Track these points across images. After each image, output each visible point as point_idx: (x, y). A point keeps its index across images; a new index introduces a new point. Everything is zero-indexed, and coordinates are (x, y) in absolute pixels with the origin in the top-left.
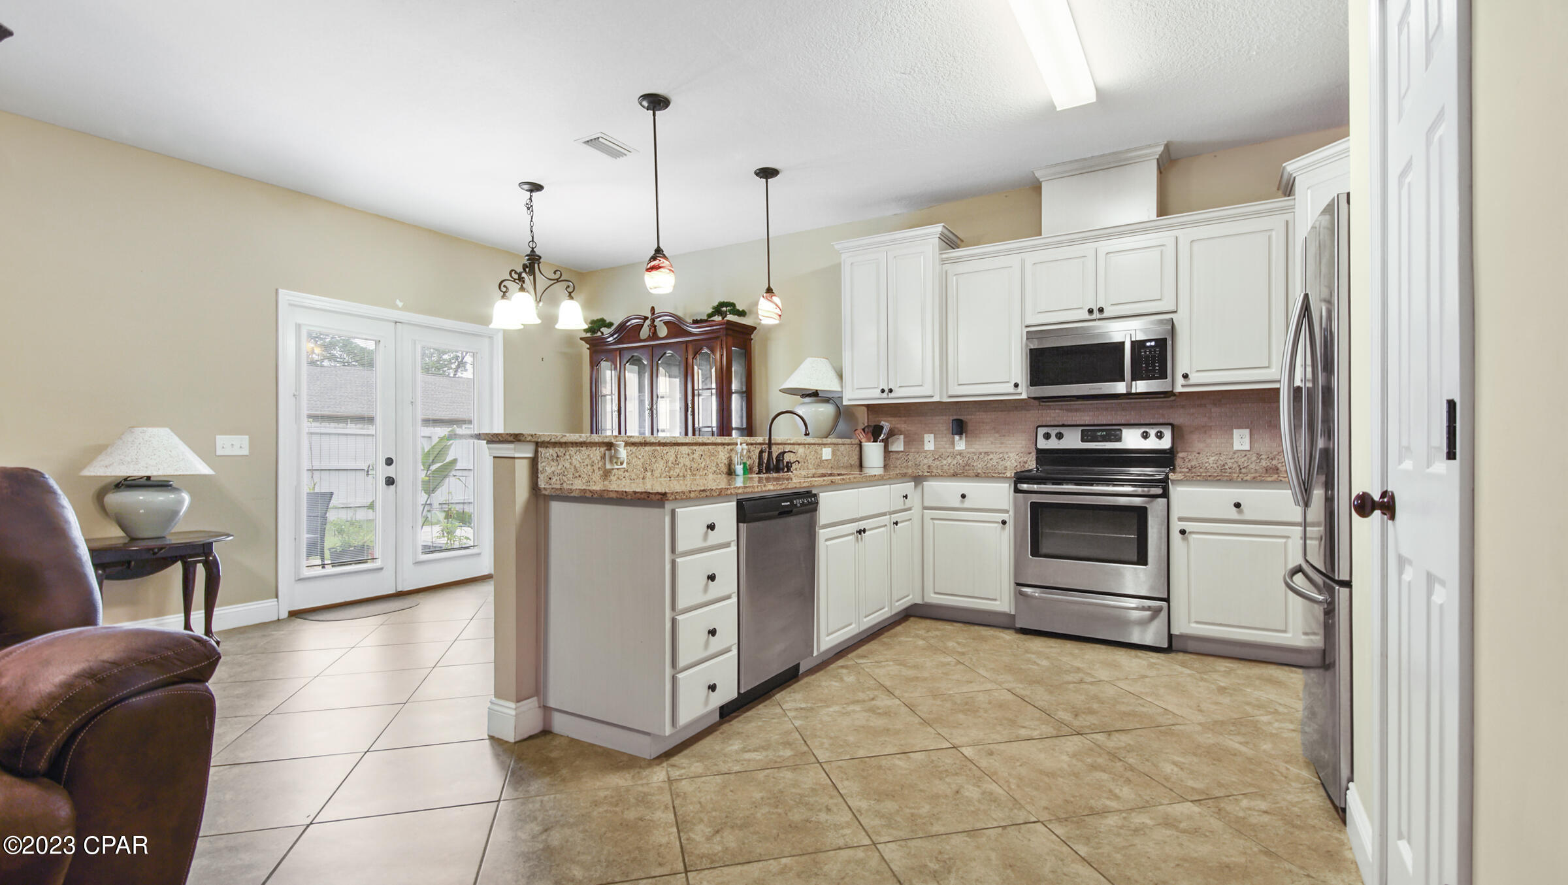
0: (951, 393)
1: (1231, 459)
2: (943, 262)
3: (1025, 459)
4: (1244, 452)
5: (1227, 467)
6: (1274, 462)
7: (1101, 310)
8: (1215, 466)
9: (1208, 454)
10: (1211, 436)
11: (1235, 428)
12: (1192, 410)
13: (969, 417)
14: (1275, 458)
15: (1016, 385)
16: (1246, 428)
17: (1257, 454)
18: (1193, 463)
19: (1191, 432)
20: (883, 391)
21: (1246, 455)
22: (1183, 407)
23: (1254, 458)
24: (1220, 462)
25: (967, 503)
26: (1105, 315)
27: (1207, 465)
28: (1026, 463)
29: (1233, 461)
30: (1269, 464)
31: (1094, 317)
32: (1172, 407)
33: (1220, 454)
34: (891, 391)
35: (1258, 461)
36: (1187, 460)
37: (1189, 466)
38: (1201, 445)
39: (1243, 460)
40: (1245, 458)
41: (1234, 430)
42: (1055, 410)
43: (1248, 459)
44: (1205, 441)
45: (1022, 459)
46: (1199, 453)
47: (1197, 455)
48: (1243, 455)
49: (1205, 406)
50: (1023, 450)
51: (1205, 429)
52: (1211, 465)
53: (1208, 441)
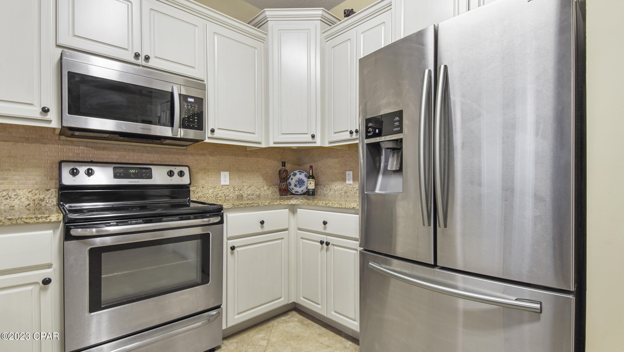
1: (221, 190)
4: (227, 186)
5: (218, 196)
6: (241, 192)
8: (212, 195)
9: (208, 188)
10: (208, 175)
11: (222, 171)
12: (197, 158)
14: (241, 189)
16: (227, 171)
17: (234, 187)
18: (200, 194)
19: (197, 173)
21: (228, 188)
22: (192, 154)
23: (232, 190)
24: (215, 193)
27: (208, 195)
29: (221, 192)
30: (239, 193)
32: (184, 154)
33: (215, 187)
35: (234, 191)
36: (196, 192)
37: (197, 197)
38: (203, 182)
39: (227, 191)
40: (228, 190)
41: (221, 172)
43: (229, 190)
44: (205, 179)
46: (203, 187)
47: (202, 189)
48: (227, 188)
49: (205, 156)
51: (205, 170)
52: (210, 195)
53: (207, 179)
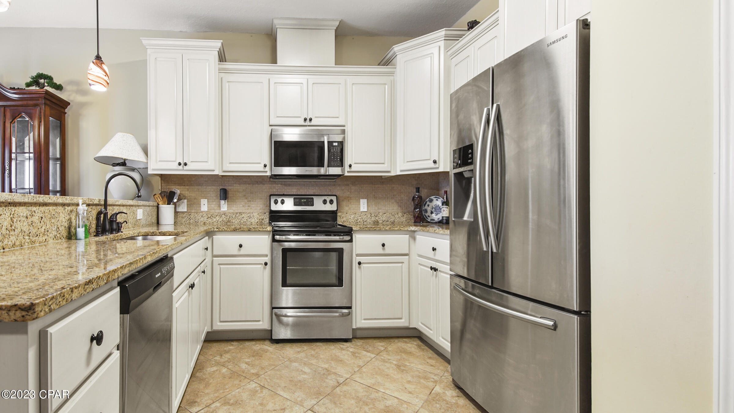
0: (225, 169)
1: (360, 216)
2: (221, 70)
3: (263, 217)
4: (365, 213)
5: (358, 221)
6: (377, 218)
7: (311, 120)
8: (353, 220)
9: (351, 214)
10: (351, 203)
11: (361, 199)
12: (343, 188)
13: (230, 188)
14: (377, 216)
15: (265, 166)
16: (365, 199)
17: (370, 213)
18: (344, 219)
19: (343, 200)
20: (180, 164)
21: (366, 214)
22: (339, 185)
23: (369, 216)
24: (356, 218)
25: (243, 251)
26: (313, 123)
27: (350, 220)
28: (263, 220)
29: (360, 218)
30: (375, 219)
31: (306, 124)
32: (334, 185)
33: (356, 213)
34: (186, 164)
35: (371, 218)
36: (342, 217)
37: (343, 221)
38: (347, 208)
39: (365, 217)
40: (366, 216)
41: (361, 200)
42: (278, 184)
43: (367, 216)
44: (348, 206)
45: (260, 217)
46: (347, 213)
47: (346, 214)
48: (365, 214)
49: (349, 185)
50: (261, 211)
51: (348, 199)
52: (352, 220)
53: (350, 206)
